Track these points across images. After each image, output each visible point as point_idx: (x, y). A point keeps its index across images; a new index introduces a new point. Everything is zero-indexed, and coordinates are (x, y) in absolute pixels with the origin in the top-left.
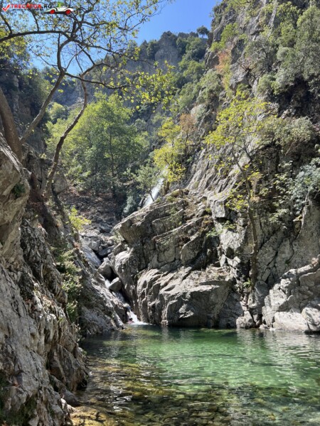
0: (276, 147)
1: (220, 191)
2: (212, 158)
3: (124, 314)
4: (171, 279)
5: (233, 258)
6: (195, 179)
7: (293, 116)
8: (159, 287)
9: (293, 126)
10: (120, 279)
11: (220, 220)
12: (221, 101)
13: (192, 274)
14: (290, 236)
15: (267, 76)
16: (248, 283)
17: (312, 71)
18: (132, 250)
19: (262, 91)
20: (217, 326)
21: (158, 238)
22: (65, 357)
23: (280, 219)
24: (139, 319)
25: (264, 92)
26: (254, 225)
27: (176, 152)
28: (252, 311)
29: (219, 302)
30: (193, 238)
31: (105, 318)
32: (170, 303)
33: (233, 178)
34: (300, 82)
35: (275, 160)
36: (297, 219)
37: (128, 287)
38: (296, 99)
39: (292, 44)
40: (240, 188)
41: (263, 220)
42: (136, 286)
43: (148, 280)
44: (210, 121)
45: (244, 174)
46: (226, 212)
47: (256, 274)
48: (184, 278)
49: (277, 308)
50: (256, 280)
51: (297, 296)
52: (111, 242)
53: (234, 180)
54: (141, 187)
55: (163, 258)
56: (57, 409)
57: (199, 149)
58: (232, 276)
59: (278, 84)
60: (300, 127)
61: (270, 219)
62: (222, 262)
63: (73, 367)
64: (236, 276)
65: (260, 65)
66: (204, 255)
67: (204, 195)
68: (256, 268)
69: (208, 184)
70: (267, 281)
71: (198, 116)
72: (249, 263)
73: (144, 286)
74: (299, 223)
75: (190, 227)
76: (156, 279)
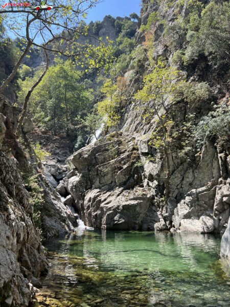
0: (185, 103)
1: (145, 133)
2: (140, 110)
3: (74, 220)
4: (109, 196)
5: (153, 182)
6: (127, 124)
7: (197, 81)
8: (100, 202)
9: (196, 88)
10: (72, 196)
11: (144, 154)
12: (147, 68)
13: (124, 193)
14: (192, 166)
15: (179, 52)
16: (163, 199)
17: (211, 50)
18: (81, 175)
19: (176, 62)
20: (140, 229)
21: (100, 167)
22: (32, 253)
23: (186, 154)
24: (85, 225)
25: (177, 63)
26: (168, 158)
27: (114, 105)
28: (165, 219)
29: (143, 212)
30: (125, 167)
31: (61, 224)
32: (108, 213)
33: (154, 125)
34: (202, 57)
35: (183, 112)
36: (198, 154)
37: (78, 202)
38: (199, 69)
39: (197, 29)
40: (159, 132)
41: (174, 155)
42: (84, 201)
43: (92, 197)
44: (138, 83)
45: (161, 122)
46: (148, 149)
47: (169, 193)
48: (118, 195)
49: (182, 217)
50: (169, 197)
51: (197, 208)
52: (65, 169)
53: (154, 126)
54: (88, 129)
55: (103, 181)
56: (26, 290)
57: (130, 103)
58: (152, 193)
59: (186, 57)
60: (201, 89)
61: (179, 154)
62: (145, 184)
63: (38, 260)
64: (154, 194)
65: (175, 44)
66: (133, 178)
67: (133, 136)
68: (168, 188)
69: (136, 128)
70: (176, 198)
71: (130, 79)
72: (164, 184)
73: (89, 201)
74: (199, 157)
75: (123, 159)
76: (98, 196)
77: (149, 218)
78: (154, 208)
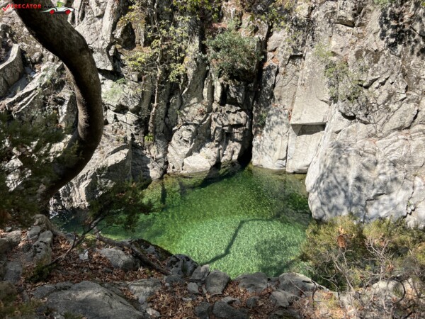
5: (124, 114)
28: (158, 161)
46: (114, 66)
49: (184, 156)
50: (155, 133)
51: (197, 143)
64: (134, 132)
70: (163, 132)
72: (146, 118)
77: (139, 167)
78: (139, 152)
